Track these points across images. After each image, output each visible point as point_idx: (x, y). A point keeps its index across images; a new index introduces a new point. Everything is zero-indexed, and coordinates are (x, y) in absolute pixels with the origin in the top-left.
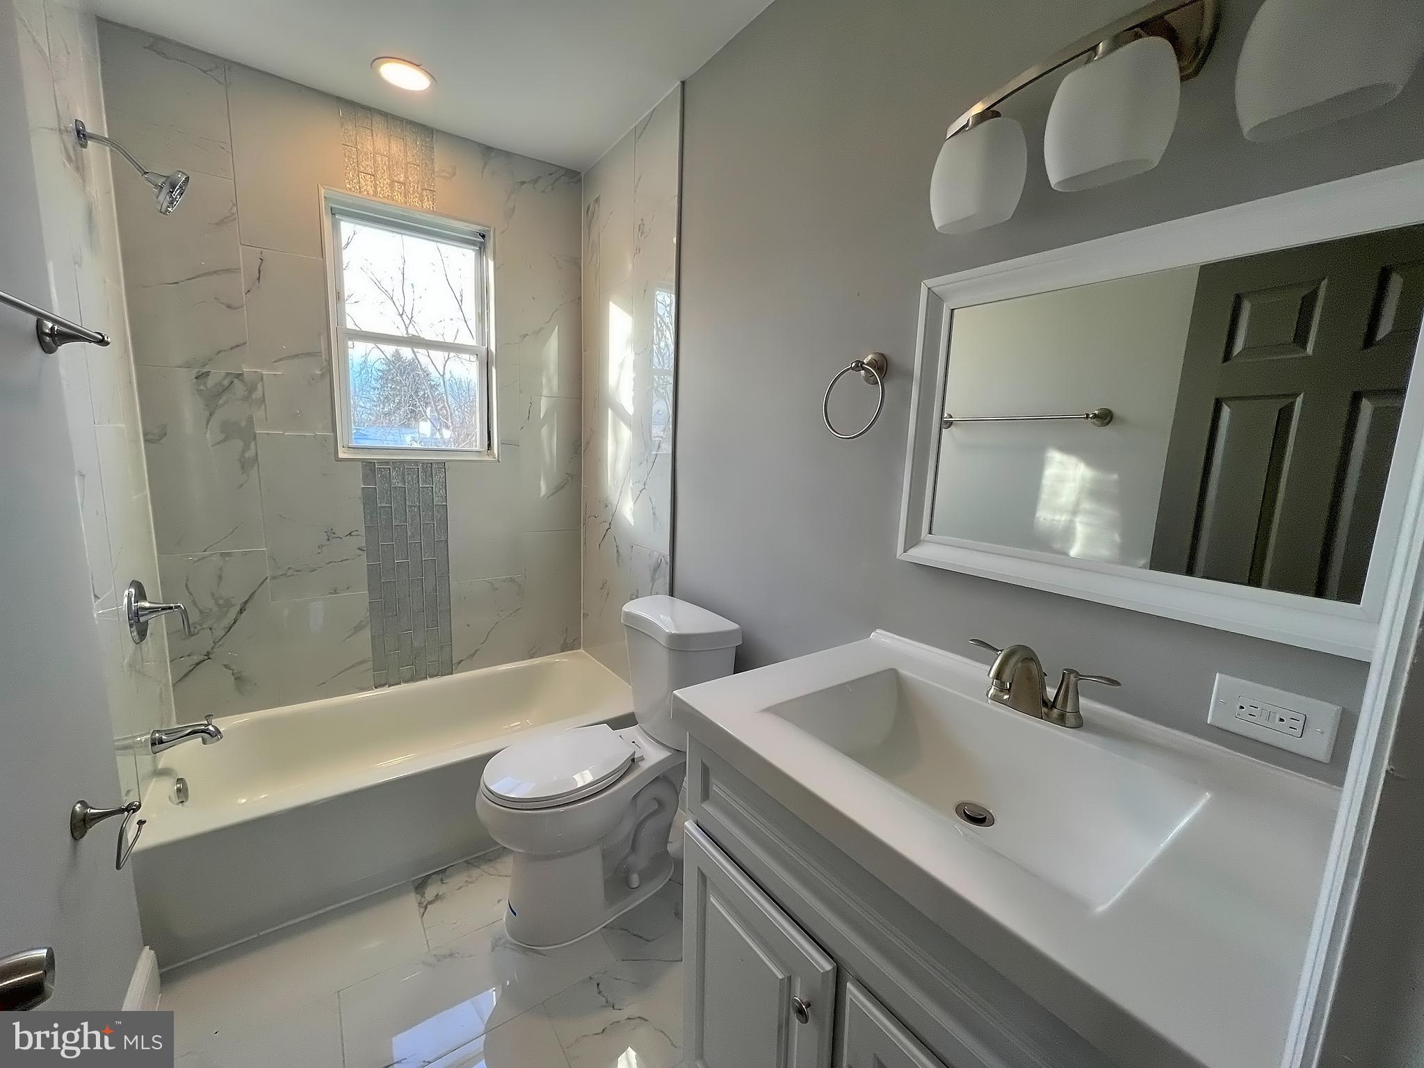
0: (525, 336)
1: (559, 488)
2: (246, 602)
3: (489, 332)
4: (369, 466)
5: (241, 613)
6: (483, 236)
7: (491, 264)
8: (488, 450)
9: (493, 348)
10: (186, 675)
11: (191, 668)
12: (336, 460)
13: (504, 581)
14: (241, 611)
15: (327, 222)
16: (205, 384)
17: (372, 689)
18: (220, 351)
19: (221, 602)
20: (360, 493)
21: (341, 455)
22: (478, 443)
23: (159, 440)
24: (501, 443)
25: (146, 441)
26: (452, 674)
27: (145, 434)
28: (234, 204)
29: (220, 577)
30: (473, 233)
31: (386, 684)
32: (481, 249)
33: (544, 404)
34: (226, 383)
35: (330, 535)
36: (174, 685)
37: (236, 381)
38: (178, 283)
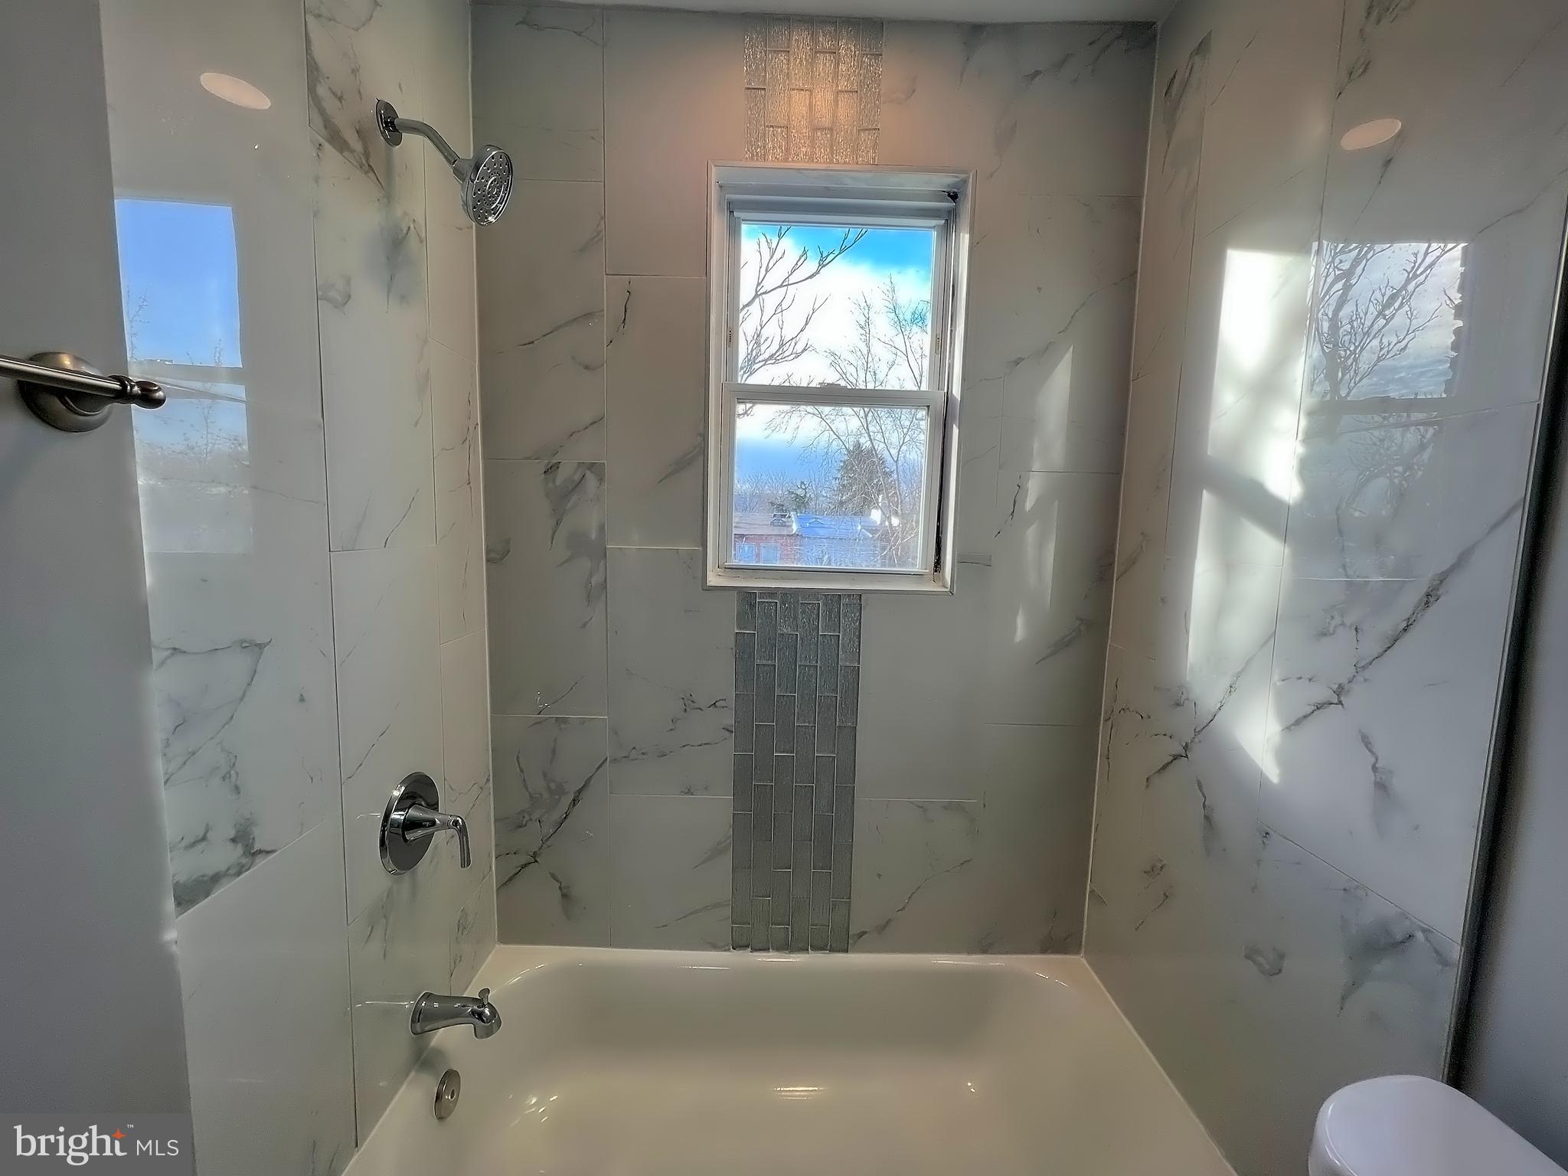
0: (1017, 362)
1: (1062, 645)
2: (580, 791)
3: (951, 366)
4: (748, 597)
5: (574, 805)
6: (954, 197)
7: (965, 239)
8: (936, 571)
9: (956, 391)
10: (510, 879)
11: (514, 872)
12: (703, 590)
13: (946, 808)
14: (575, 802)
15: (718, 224)
16: (554, 481)
17: (729, 950)
18: (574, 433)
19: (553, 786)
20: (731, 642)
21: (713, 580)
22: (919, 560)
23: (502, 560)
24: (959, 560)
25: (488, 561)
26: (847, 952)
27: (488, 552)
28: (602, 218)
29: (554, 751)
30: (936, 196)
31: (747, 946)
32: (949, 220)
33: (1034, 488)
34: (577, 477)
35: (689, 704)
36: (497, 891)
37: (588, 474)
38: (532, 342)
